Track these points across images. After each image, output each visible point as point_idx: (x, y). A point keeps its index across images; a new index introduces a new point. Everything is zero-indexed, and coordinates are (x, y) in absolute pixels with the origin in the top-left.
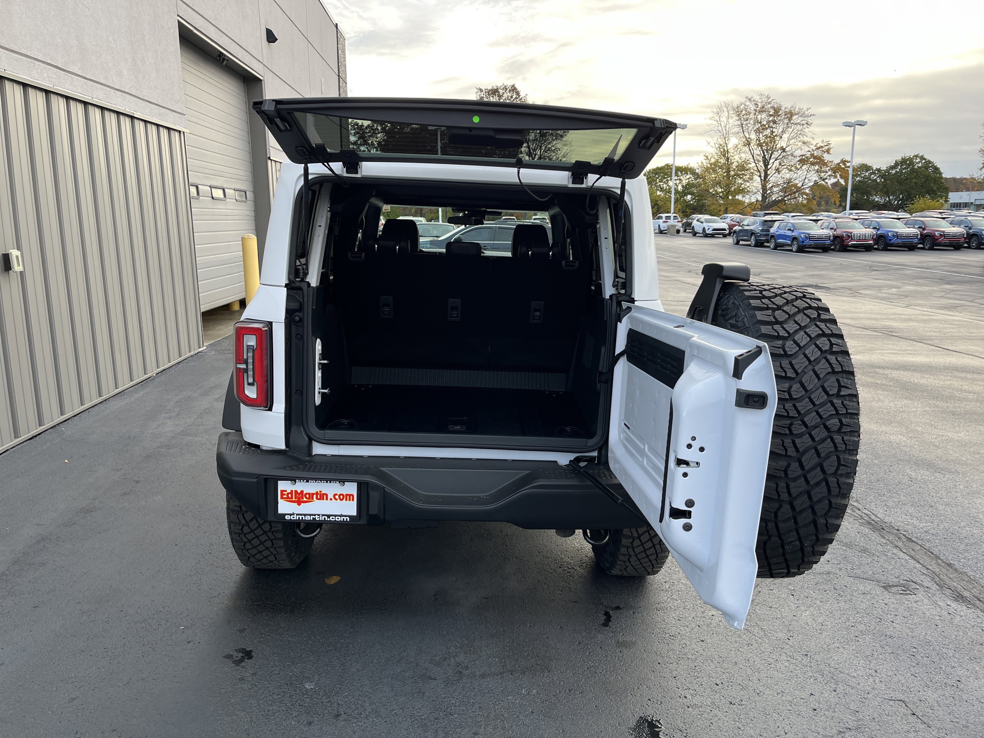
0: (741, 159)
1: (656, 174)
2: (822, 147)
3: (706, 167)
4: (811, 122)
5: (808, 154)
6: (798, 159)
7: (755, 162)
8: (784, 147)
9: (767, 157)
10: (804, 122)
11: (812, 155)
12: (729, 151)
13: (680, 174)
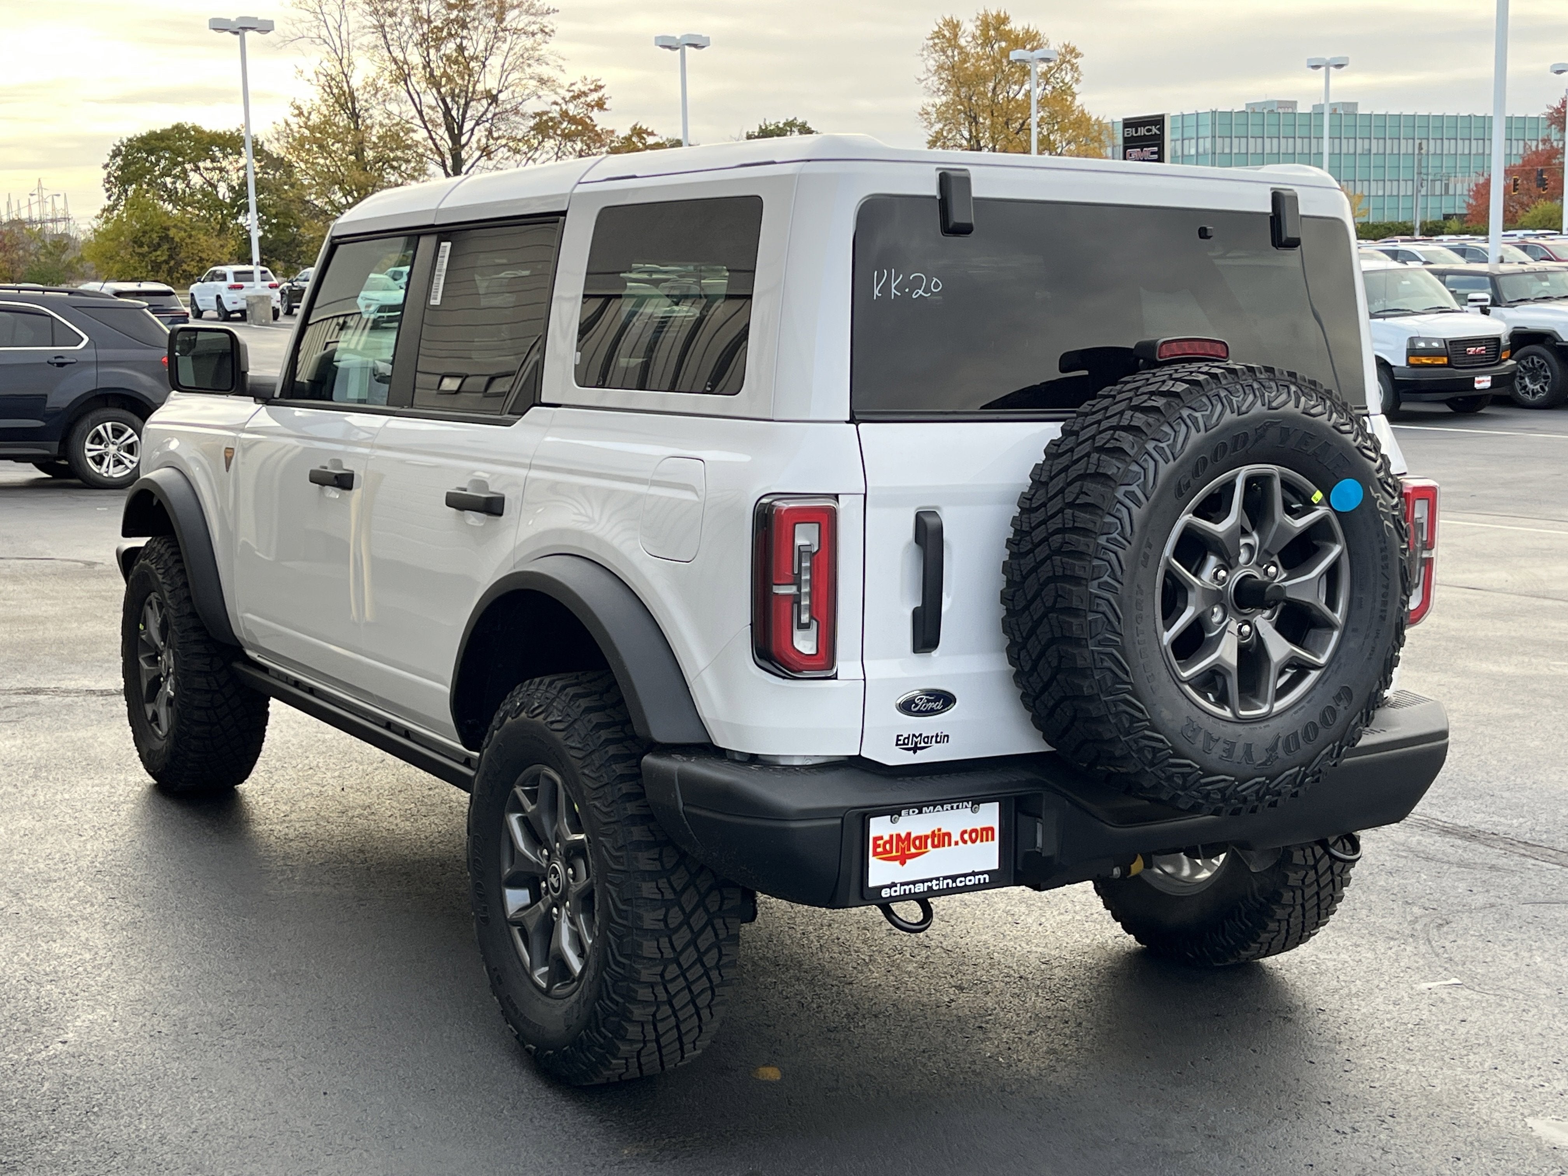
0: (389, 118)
1: (150, 152)
2: (585, 94)
3: (297, 135)
4: (551, 27)
5: (555, 112)
6: (532, 123)
7: (426, 127)
8: (494, 92)
9: (454, 113)
10: (535, 28)
11: (565, 114)
12: (356, 94)
13: (219, 154)
